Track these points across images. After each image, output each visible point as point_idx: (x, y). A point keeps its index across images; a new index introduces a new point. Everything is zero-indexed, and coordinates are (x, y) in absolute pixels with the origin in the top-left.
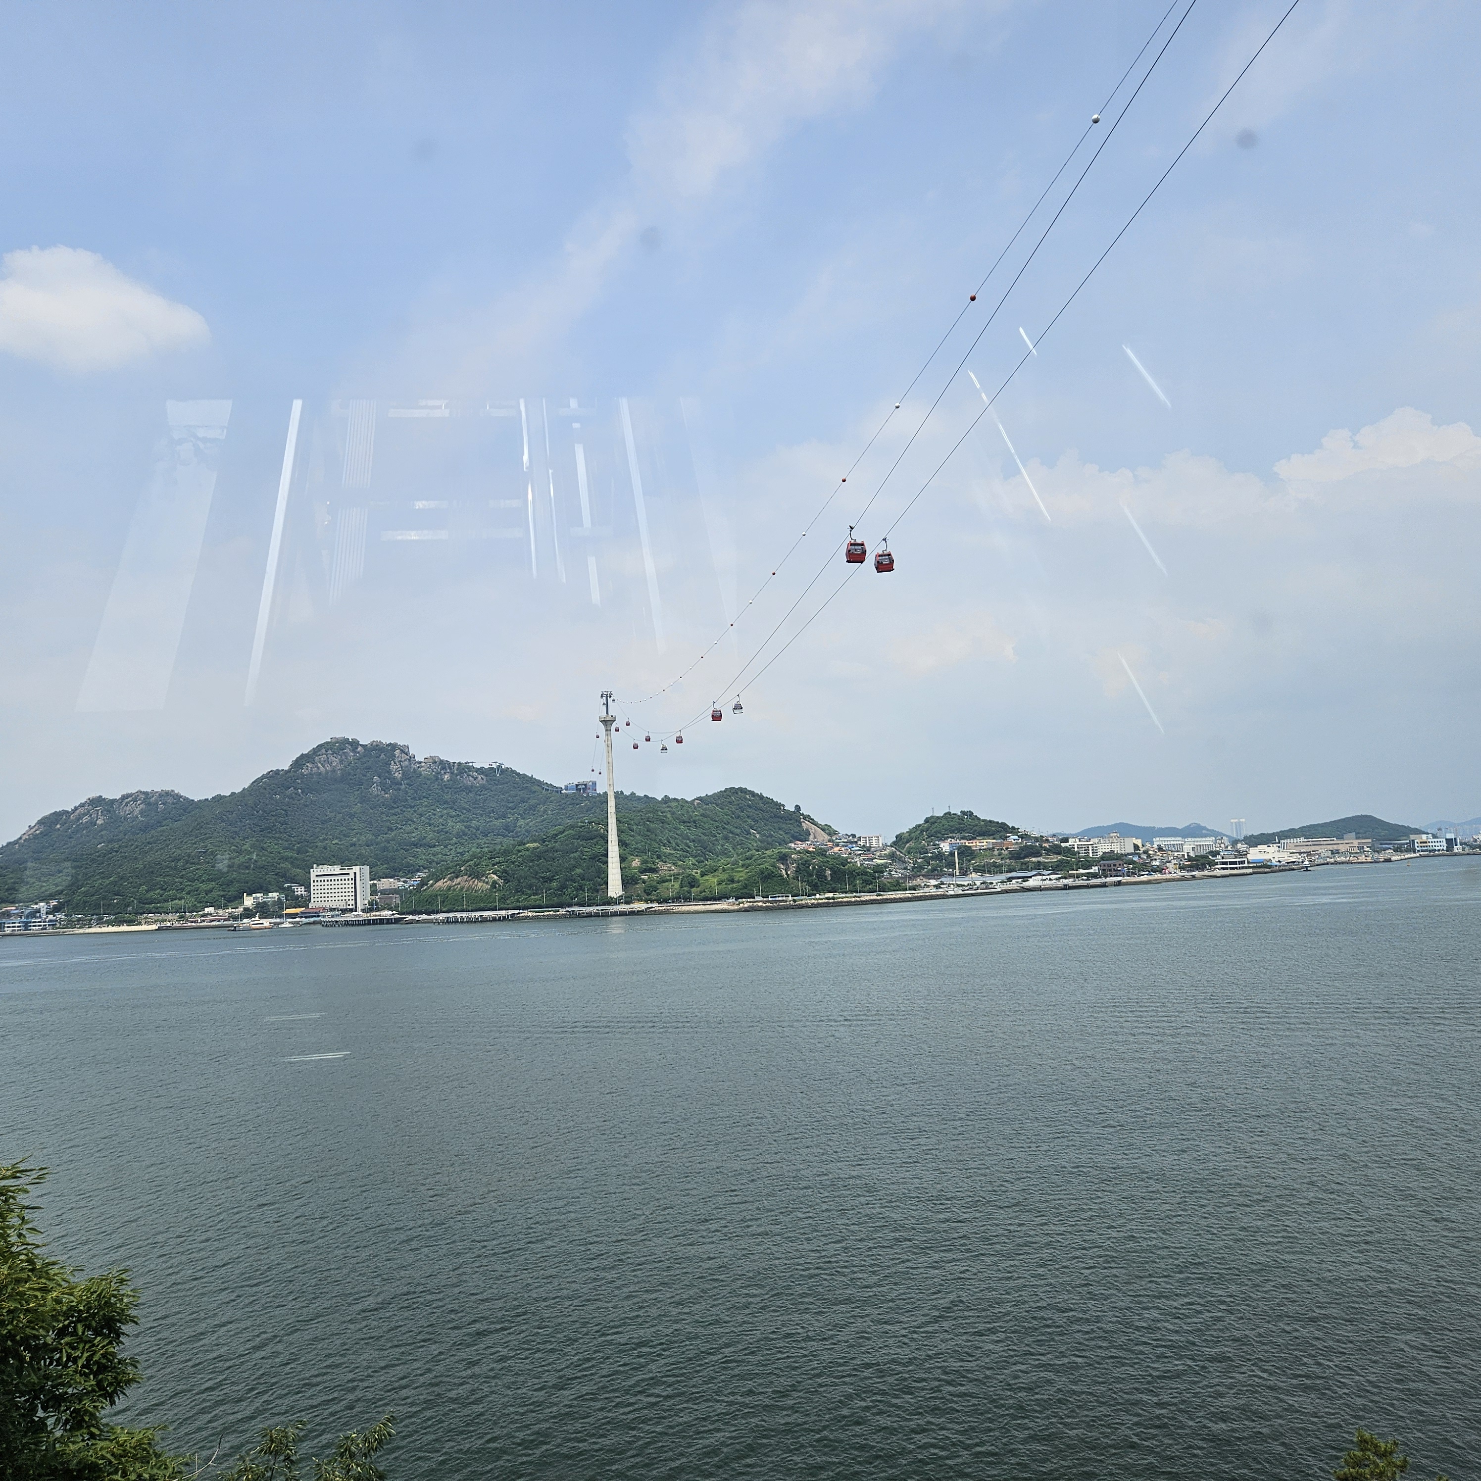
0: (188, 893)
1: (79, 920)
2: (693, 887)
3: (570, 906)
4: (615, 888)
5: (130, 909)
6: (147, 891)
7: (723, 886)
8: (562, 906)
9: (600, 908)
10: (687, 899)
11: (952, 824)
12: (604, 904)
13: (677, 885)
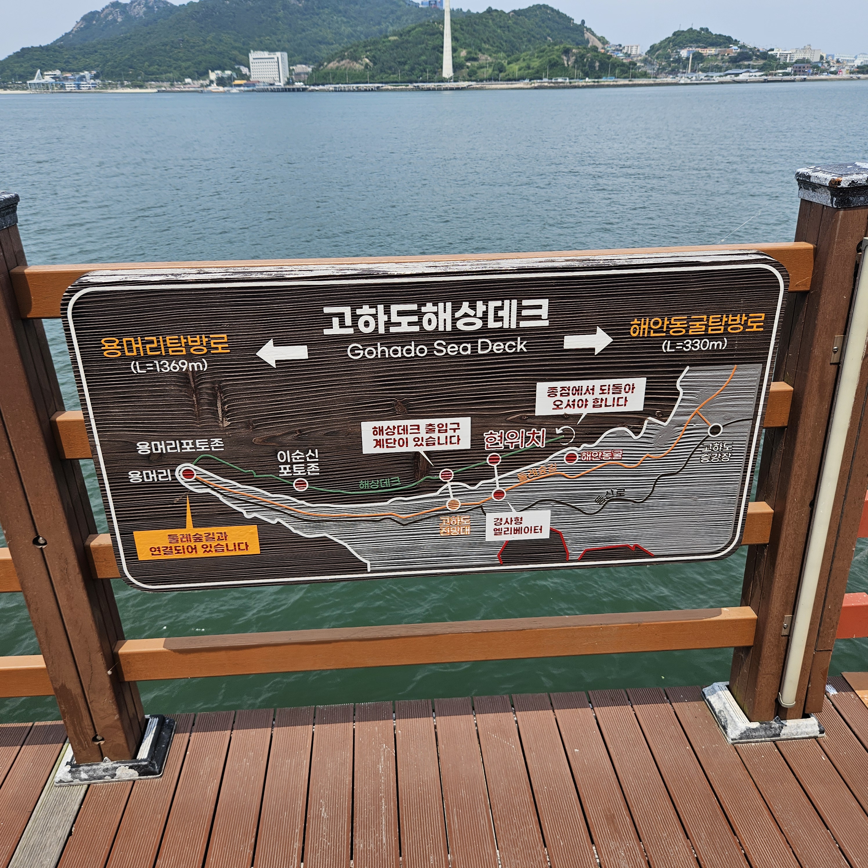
0: (175, 69)
1: (110, 84)
2: (501, 71)
3: (416, 82)
4: (447, 71)
5: (139, 78)
6: (149, 66)
7: (522, 71)
8: (411, 82)
9: (436, 84)
10: (496, 80)
11: (692, 36)
12: (439, 82)
13: (490, 70)
